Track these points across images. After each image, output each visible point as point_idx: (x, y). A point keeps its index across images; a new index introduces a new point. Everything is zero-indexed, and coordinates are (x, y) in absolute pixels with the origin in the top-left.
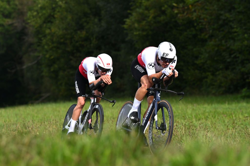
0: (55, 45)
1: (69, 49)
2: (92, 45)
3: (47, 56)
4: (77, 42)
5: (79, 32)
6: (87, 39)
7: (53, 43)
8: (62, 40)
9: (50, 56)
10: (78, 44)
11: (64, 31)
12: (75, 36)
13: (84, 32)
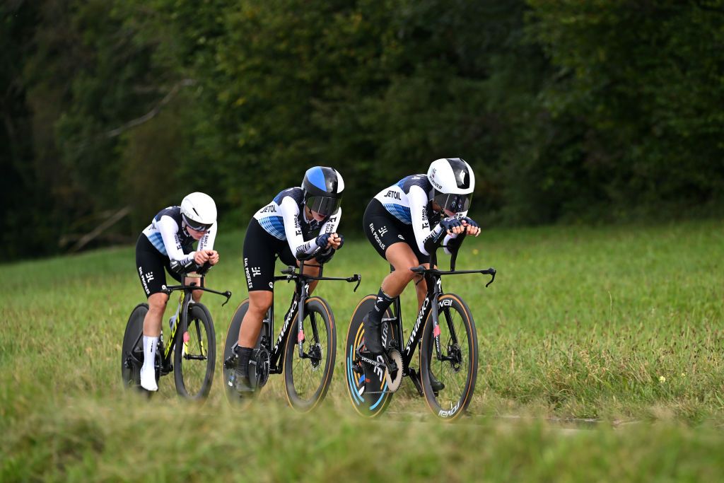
0: (257, 61)
1: (304, 75)
2: (384, 59)
3: (224, 97)
4: (331, 50)
5: (339, 17)
6: (367, 39)
7: (249, 55)
8: (283, 46)
9: (235, 97)
10: (333, 57)
11: (290, 14)
12: (326, 31)
13: (357, 18)
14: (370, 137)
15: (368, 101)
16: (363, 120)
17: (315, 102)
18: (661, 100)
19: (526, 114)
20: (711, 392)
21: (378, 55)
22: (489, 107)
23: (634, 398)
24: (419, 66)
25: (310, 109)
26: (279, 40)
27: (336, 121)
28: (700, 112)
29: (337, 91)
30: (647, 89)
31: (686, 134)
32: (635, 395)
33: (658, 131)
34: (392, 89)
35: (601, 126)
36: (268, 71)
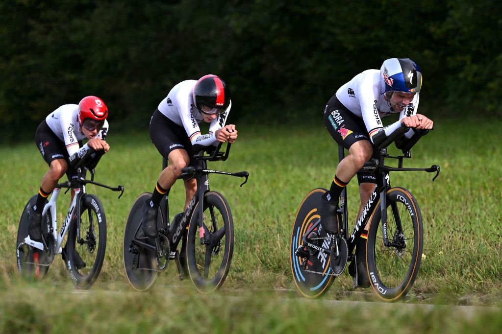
14: (78, 52)
15: (77, 22)
16: (73, 38)
17: (32, 22)
18: (331, 19)
19: (212, 32)
20: (469, 267)
22: (181, 26)
23: (398, 273)
25: (28, 28)
27: (50, 38)
28: (364, 29)
29: (50, 14)
30: (318, 10)
31: (351, 47)
32: (398, 271)
33: (325, 44)
34: (97, 12)
35: (276, 42)
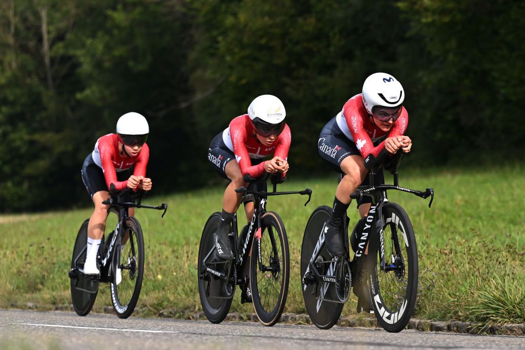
0: (247, 52)
1: (278, 61)
2: (332, 49)
3: (233, 79)
4: (297, 43)
5: (300, 20)
6: (320, 36)
8: (263, 41)
9: (240, 79)
10: (298, 48)
11: (266, 19)
12: (291, 30)
13: (312, 20)
21: (328, 46)
24: (358, 53)
26: (261, 37)
36: (256, 59)
